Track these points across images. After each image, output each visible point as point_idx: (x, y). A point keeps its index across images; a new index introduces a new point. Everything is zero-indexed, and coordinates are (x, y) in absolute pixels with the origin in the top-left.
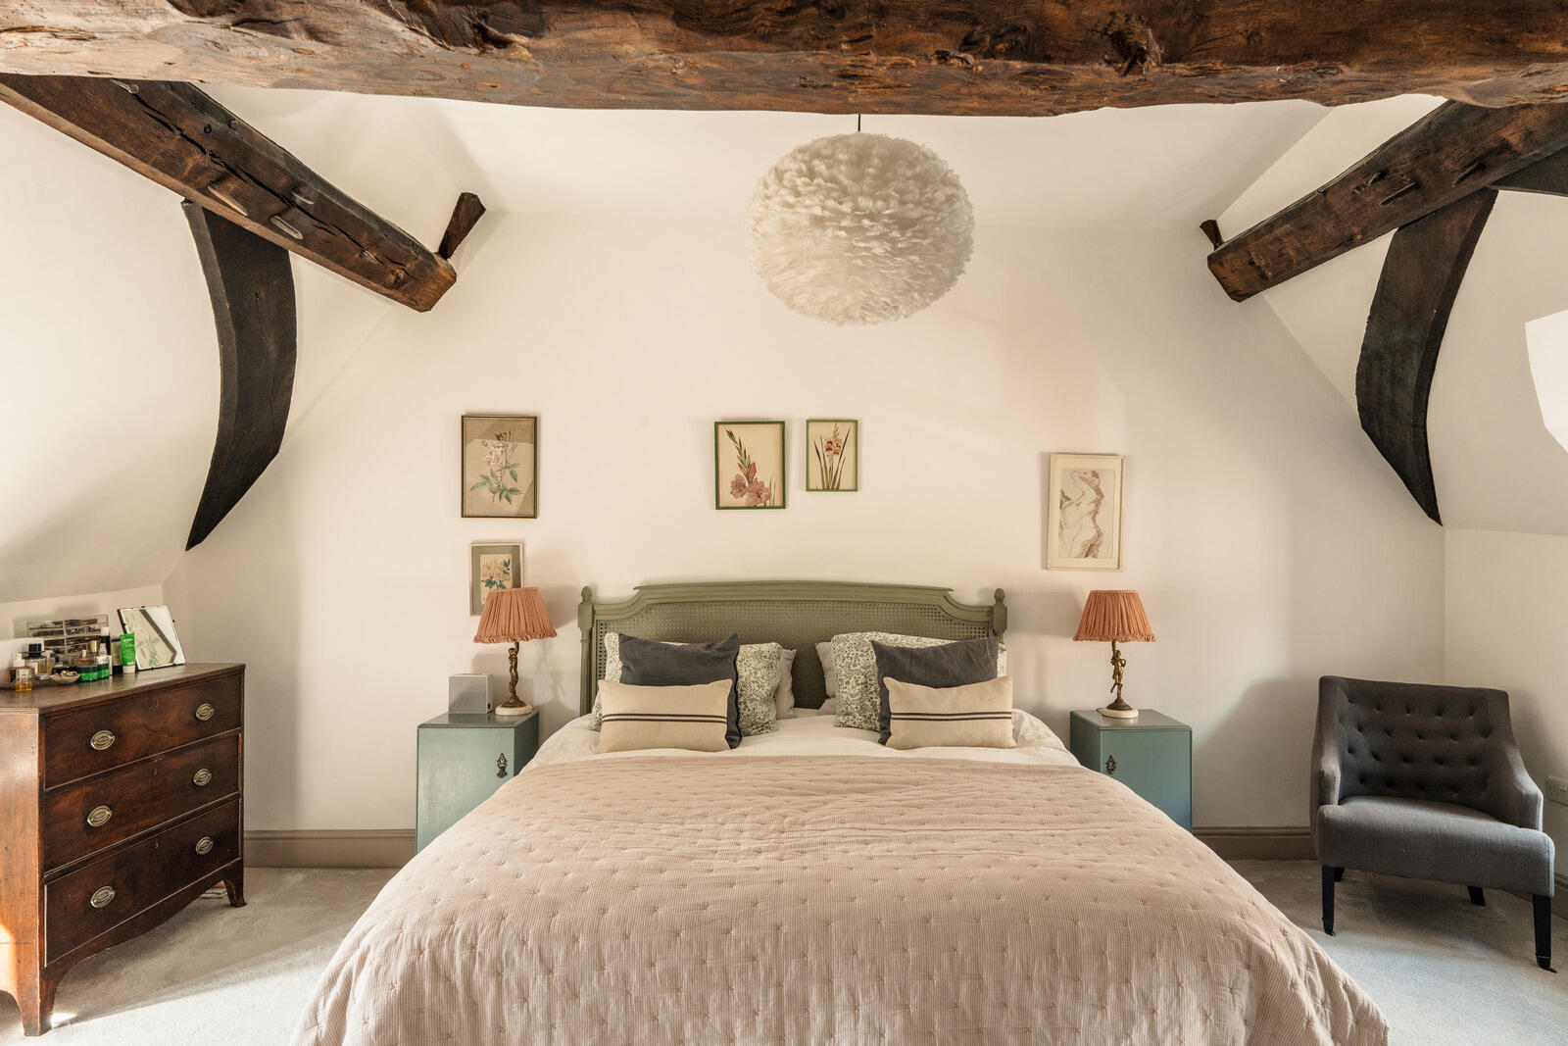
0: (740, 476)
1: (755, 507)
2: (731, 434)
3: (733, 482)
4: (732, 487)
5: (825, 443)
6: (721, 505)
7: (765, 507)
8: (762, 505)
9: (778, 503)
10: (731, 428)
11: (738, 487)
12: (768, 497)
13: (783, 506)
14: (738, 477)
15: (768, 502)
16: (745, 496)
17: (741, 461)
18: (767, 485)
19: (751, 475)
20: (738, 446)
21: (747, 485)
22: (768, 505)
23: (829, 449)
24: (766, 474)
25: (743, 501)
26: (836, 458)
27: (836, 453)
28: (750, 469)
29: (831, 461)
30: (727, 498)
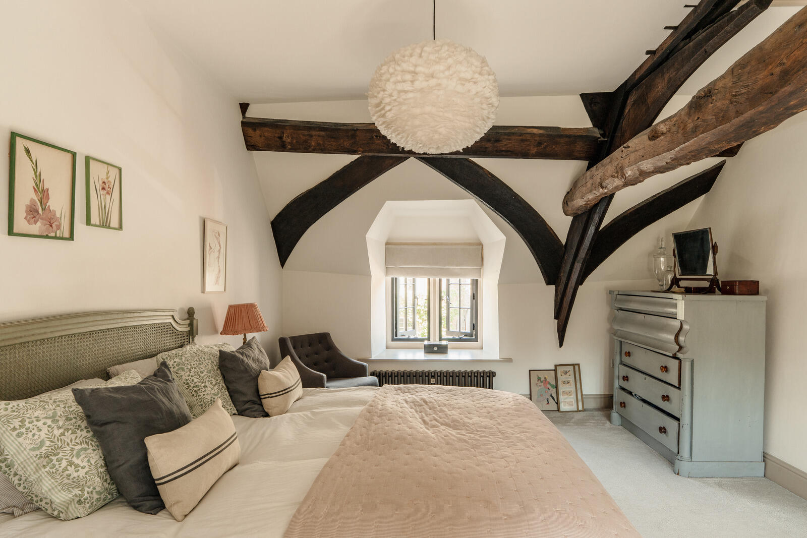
0: (34, 200)
1: (47, 237)
2: (28, 151)
3: (27, 206)
4: (26, 211)
5: (101, 182)
6: (15, 231)
7: (55, 238)
8: (53, 234)
9: (67, 235)
10: (31, 145)
11: (32, 213)
12: (59, 227)
13: (71, 237)
14: (32, 200)
15: (58, 232)
16: (39, 224)
17: (36, 184)
18: (58, 215)
19: (44, 201)
20: (35, 167)
21: (40, 211)
22: (58, 235)
23: (103, 189)
24: (58, 203)
25: (36, 228)
26: (108, 197)
27: (108, 193)
28: (43, 194)
29: (105, 199)
30: (21, 223)
